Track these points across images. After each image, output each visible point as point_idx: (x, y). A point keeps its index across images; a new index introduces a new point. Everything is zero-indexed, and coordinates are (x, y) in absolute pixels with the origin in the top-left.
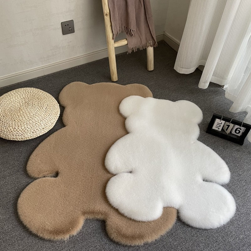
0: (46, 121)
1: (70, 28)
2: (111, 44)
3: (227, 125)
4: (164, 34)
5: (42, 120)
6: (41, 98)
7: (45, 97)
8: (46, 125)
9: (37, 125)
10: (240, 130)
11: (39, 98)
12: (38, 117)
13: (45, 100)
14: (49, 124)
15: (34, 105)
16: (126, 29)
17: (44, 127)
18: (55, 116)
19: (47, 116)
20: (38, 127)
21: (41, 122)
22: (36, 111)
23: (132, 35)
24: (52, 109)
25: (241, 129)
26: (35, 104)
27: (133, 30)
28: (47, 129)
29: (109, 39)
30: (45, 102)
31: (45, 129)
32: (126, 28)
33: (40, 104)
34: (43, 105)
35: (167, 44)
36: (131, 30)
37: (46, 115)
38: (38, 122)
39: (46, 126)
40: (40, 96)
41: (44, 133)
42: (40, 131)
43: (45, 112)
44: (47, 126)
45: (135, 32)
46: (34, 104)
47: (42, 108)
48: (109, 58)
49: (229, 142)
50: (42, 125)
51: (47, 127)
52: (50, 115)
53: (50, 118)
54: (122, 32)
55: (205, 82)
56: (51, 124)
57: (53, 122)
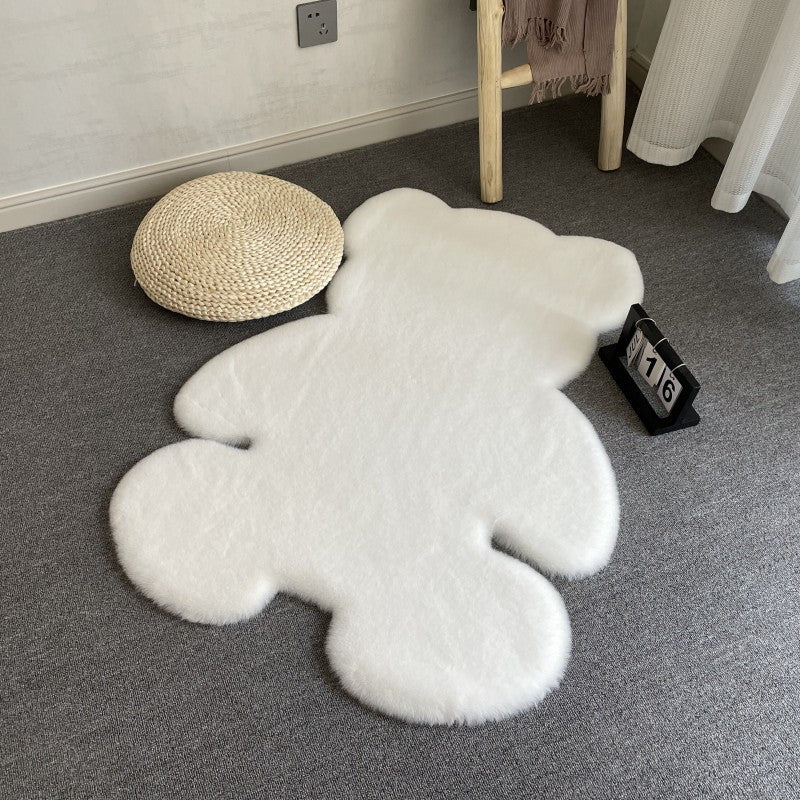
2: (493, 76)
3: (648, 359)
10: (673, 391)
25: (674, 387)
29: (487, 59)
48: (481, 121)
55: (735, 192)
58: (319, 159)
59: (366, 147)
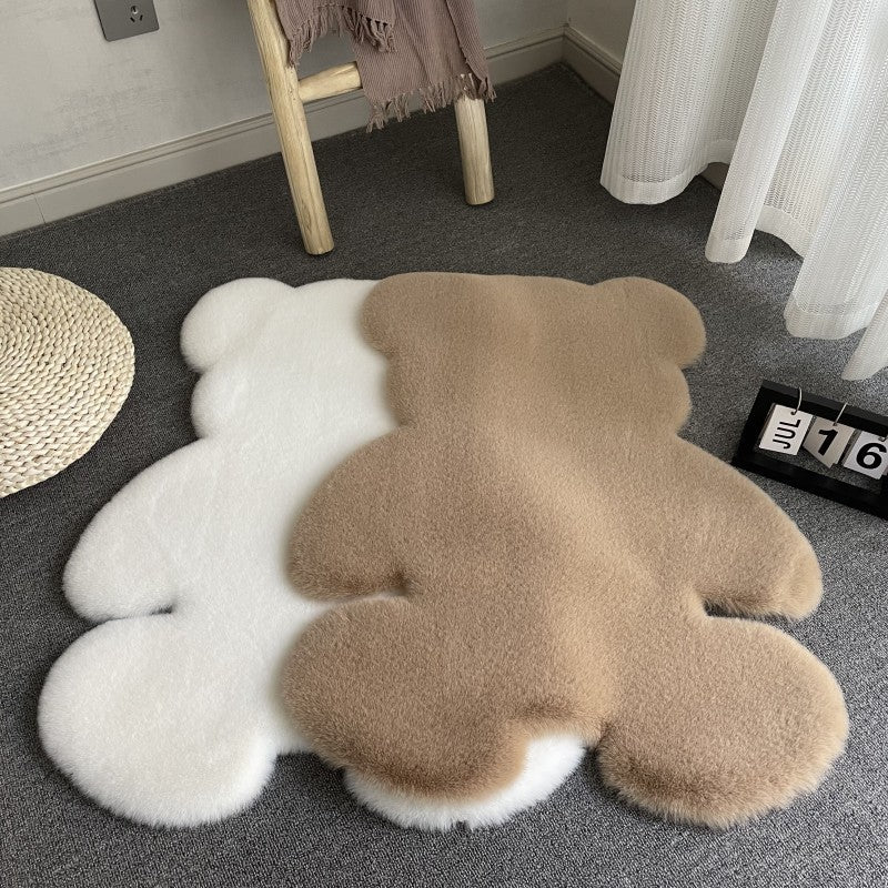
0: (57, 422)
1: (134, 8)
2: (285, 86)
3: (822, 432)
4: (564, 36)
5: (34, 418)
6: (50, 318)
7: (70, 314)
8: (50, 440)
9: (8, 444)
10: (880, 454)
11: (42, 317)
12: (18, 406)
13: (67, 326)
14: (66, 439)
15: (12, 349)
16: (348, 16)
17: (43, 452)
18: (103, 399)
19: (62, 402)
20: (11, 451)
21: (31, 428)
22: (15, 377)
23: (378, 44)
24: (90, 369)
25: (883, 449)
26: (19, 346)
27: (378, 23)
28: (57, 461)
29: (269, 62)
30: (68, 333)
31: (47, 459)
32: (350, 10)
33: (38, 344)
34: (51, 349)
35: (579, 76)
36: (369, 20)
37: (57, 397)
38: (17, 430)
39: (49, 447)
40: (50, 308)
41: (44, 478)
42: (23, 470)
43: (55, 381)
44: (55, 447)
45: (390, 29)
46: (12, 343)
47: (47, 364)
49: (832, 505)
50: (34, 442)
51: (59, 453)
52: (80, 395)
53: (75, 410)
54: (334, 31)
55: (736, 236)
56: (76, 440)
57: (86, 430)
58: (166, 189)
59: (228, 170)
